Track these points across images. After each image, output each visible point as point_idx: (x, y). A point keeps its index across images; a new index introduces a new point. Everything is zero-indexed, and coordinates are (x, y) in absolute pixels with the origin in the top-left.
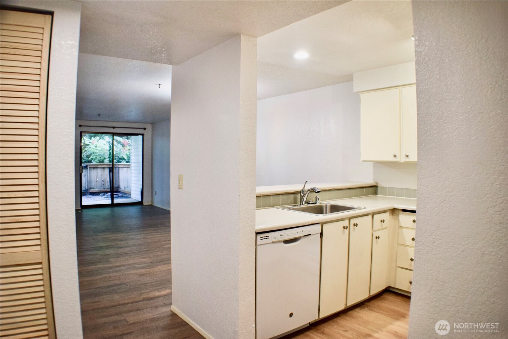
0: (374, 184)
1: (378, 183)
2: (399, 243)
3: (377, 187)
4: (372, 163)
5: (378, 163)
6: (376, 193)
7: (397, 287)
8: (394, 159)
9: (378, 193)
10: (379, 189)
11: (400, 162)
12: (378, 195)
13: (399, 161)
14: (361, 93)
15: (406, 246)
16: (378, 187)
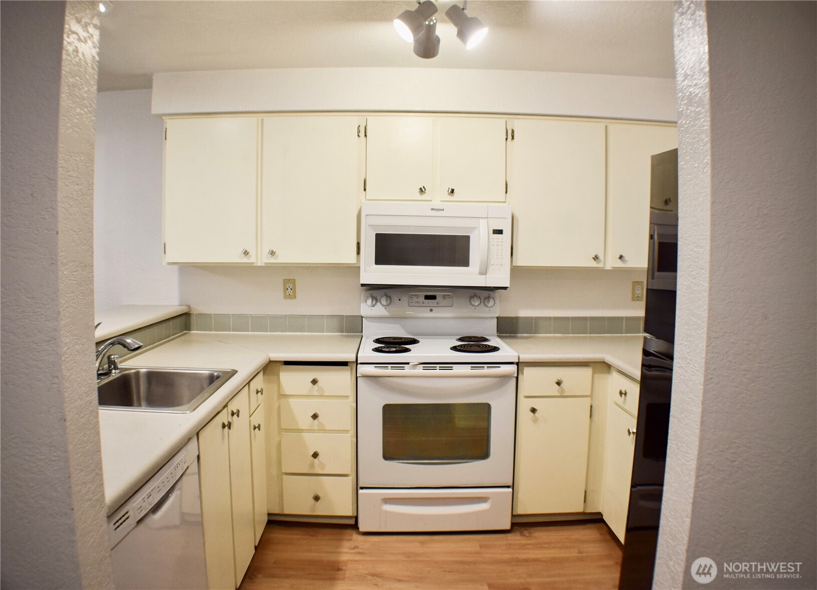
0: (183, 309)
1: (192, 305)
2: (283, 426)
3: (190, 314)
4: (176, 267)
5: (197, 266)
6: (187, 327)
7: (286, 512)
8: (245, 260)
9: (192, 327)
10: (194, 320)
11: (255, 265)
12: (192, 332)
13: (253, 263)
14: (167, 117)
15: (300, 431)
16: (192, 315)
